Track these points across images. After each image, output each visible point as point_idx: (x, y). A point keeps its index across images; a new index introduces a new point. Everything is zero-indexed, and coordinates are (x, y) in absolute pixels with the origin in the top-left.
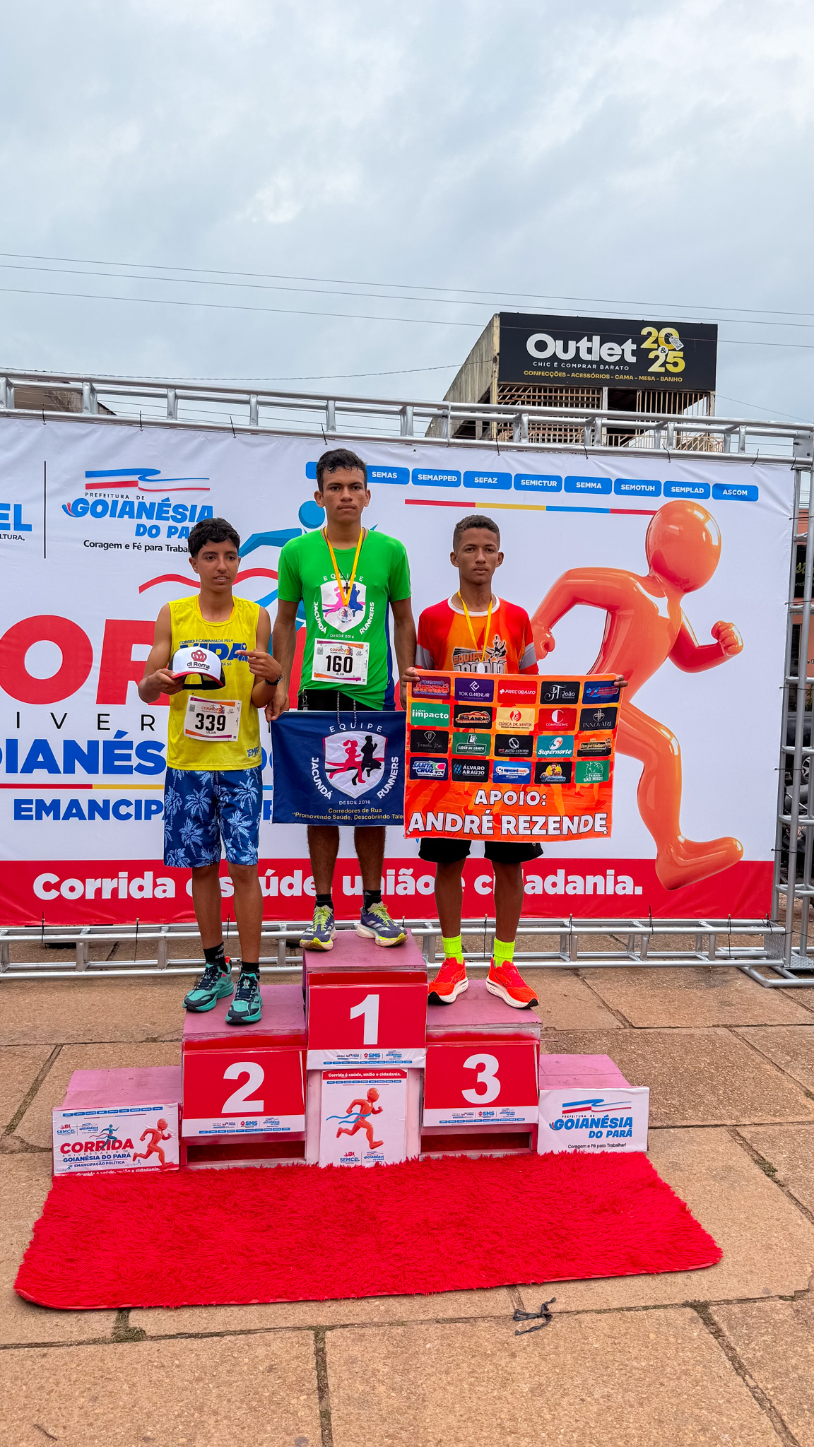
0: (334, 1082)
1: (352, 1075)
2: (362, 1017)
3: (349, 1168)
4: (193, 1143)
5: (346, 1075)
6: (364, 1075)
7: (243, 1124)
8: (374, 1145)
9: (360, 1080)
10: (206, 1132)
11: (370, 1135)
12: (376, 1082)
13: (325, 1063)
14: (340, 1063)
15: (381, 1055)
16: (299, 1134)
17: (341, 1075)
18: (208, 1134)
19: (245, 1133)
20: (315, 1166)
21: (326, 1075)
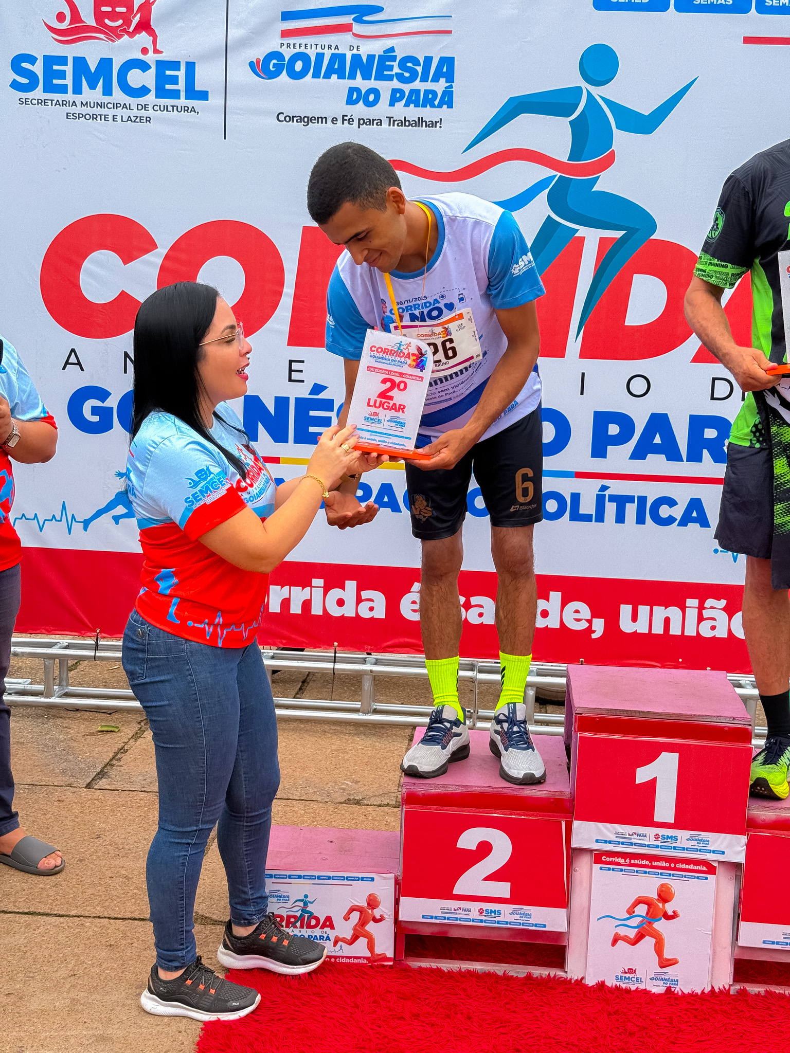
0: (609, 869)
1: (637, 862)
2: (653, 782)
3: (628, 991)
4: (415, 931)
5: (628, 861)
6: (654, 864)
7: (481, 911)
8: (665, 963)
9: (648, 870)
10: (432, 917)
11: (659, 948)
12: (670, 875)
13: (597, 841)
14: (619, 843)
15: (679, 838)
16: (558, 935)
17: (620, 860)
18: (434, 921)
19: (483, 924)
20: (580, 982)
21: (599, 857)
